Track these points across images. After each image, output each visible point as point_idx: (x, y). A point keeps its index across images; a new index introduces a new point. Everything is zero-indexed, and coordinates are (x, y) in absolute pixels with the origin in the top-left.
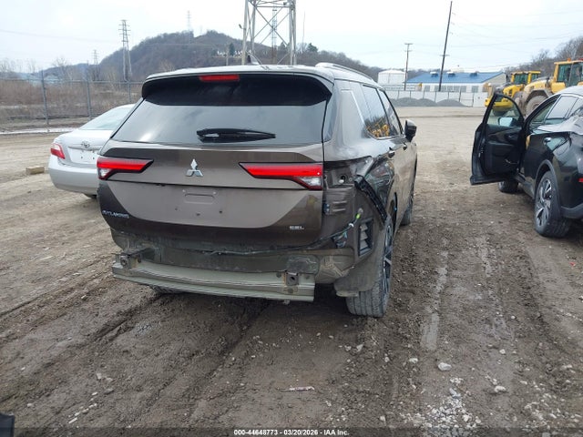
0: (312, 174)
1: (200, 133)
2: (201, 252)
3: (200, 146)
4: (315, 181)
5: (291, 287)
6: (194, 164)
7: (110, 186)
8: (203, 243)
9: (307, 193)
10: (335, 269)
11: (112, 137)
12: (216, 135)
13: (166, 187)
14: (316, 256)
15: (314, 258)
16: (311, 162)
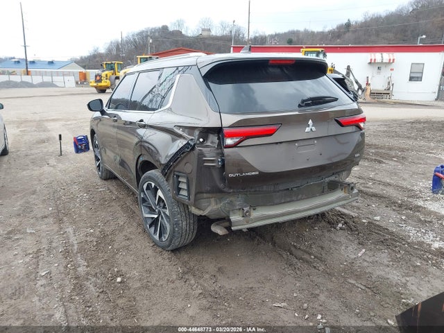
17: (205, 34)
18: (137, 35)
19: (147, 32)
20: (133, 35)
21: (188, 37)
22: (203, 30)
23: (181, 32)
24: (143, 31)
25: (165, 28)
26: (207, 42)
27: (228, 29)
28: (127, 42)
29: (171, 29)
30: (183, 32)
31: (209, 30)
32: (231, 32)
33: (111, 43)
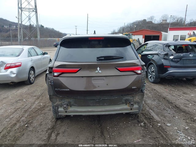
0: (138, 69)
1: (98, 58)
2: (94, 100)
3: (97, 62)
4: (139, 72)
5: (132, 108)
6: (98, 69)
7: (59, 79)
8: (97, 96)
9: (137, 76)
10: (138, 100)
11: (55, 61)
12: (103, 58)
13: (84, 77)
14: (133, 96)
15: (132, 97)
16: (138, 65)
17: (164, 22)
18: (132, 24)
19: (136, 22)
20: (130, 24)
21: (155, 24)
22: (163, 20)
23: (152, 22)
24: (135, 22)
25: (145, 20)
26: (164, 26)
27: (176, 19)
28: (127, 27)
29: (147, 21)
30: (153, 22)
31: (166, 20)
32: (178, 21)
33: (121, 28)
